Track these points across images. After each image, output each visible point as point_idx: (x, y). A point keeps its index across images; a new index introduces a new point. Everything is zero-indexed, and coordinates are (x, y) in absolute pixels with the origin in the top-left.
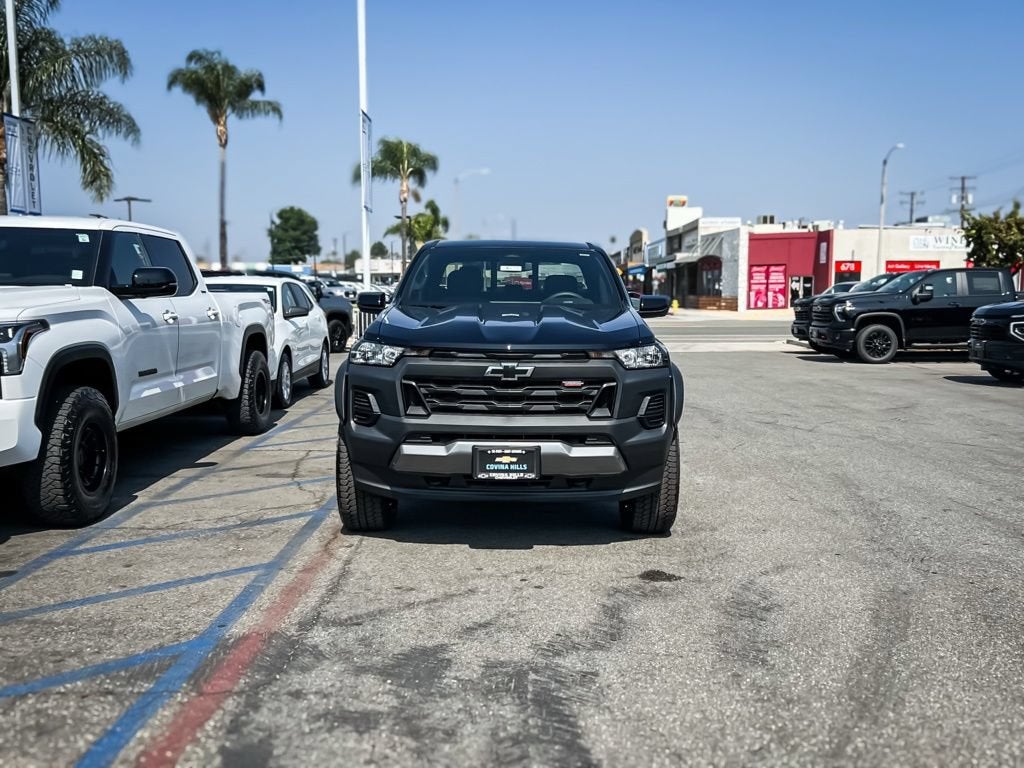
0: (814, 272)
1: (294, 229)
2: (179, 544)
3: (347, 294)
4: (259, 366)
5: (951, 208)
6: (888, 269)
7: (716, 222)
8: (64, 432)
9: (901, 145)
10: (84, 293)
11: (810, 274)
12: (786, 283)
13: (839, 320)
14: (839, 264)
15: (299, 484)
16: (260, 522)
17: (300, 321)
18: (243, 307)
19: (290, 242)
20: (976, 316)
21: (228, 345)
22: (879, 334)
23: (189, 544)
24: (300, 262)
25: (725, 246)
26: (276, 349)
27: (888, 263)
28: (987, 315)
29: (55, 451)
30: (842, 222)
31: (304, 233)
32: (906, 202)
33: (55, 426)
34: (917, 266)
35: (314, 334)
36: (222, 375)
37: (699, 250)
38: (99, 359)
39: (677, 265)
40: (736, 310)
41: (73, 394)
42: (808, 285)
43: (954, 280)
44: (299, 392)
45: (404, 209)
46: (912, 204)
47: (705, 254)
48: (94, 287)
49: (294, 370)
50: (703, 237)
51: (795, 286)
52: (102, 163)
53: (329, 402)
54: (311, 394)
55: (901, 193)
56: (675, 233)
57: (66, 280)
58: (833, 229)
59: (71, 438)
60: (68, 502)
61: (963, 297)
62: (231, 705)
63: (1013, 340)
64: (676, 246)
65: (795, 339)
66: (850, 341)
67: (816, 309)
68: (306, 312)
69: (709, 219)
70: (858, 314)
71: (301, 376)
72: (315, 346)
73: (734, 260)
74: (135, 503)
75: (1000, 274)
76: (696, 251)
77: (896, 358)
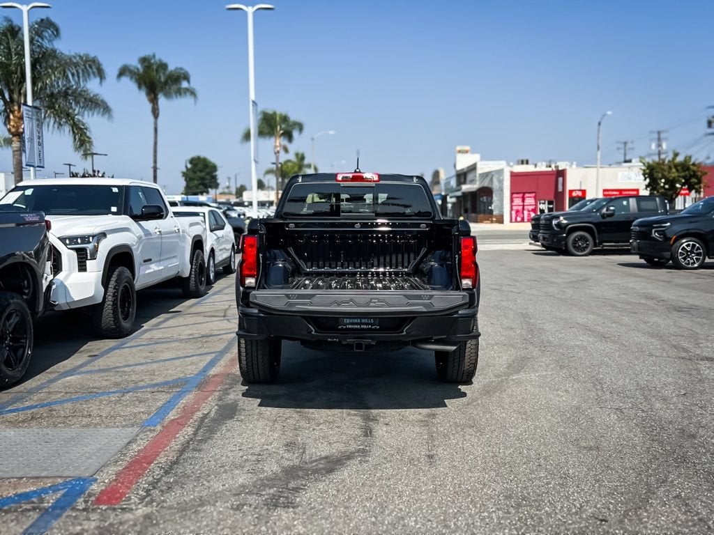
0: (555, 197)
1: (201, 171)
2: (174, 345)
3: (239, 215)
4: (200, 258)
5: (651, 152)
6: (604, 195)
7: (489, 164)
8: (114, 289)
9: (609, 113)
10: (119, 219)
11: (552, 198)
12: (536, 205)
13: (555, 228)
14: (571, 192)
15: (228, 320)
16: (211, 336)
17: (219, 233)
18: (191, 225)
19: (198, 180)
20: (635, 226)
21: (184, 248)
22: (582, 238)
23: (178, 344)
24: (205, 194)
25: (495, 180)
26: (207, 249)
27: (605, 190)
28: (640, 225)
29: (110, 298)
30: (575, 163)
31: (208, 174)
32: (621, 148)
33: (110, 286)
34: (624, 193)
35: (227, 241)
36: (181, 264)
37: (478, 183)
38: (127, 252)
39: (463, 193)
40: (503, 223)
41: (117, 270)
42: (551, 206)
43: (628, 202)
44: (219, 276)
45: (277, 158)
46: (625, 150)
47: (481, 186)
48: (123, 216)
49: (216, 262)
50: (480, 174)
51: (542, 206)
52: (85, 133)
53: (233, 283)
54: (225, 277)
55: (618, 142)
56: (461, 172)
57: (108, 212)
58: (568, 168)
59: (117, 292)
60: (115, 325)
61: (635, 214)
62: (217, 394)
63: (654, 239)
64: (462, 180)
65: (533, 242)
66: (563, 242)
67: (542, 222)
68: (222, 228)
69: (484, 162)
70: (568, 225)
71: (220, 266)
72: (227, 248)
73: (502, 190)
74: (143, 329)
75: (657, 199)
76: (475, 184)
77: (593, 253)
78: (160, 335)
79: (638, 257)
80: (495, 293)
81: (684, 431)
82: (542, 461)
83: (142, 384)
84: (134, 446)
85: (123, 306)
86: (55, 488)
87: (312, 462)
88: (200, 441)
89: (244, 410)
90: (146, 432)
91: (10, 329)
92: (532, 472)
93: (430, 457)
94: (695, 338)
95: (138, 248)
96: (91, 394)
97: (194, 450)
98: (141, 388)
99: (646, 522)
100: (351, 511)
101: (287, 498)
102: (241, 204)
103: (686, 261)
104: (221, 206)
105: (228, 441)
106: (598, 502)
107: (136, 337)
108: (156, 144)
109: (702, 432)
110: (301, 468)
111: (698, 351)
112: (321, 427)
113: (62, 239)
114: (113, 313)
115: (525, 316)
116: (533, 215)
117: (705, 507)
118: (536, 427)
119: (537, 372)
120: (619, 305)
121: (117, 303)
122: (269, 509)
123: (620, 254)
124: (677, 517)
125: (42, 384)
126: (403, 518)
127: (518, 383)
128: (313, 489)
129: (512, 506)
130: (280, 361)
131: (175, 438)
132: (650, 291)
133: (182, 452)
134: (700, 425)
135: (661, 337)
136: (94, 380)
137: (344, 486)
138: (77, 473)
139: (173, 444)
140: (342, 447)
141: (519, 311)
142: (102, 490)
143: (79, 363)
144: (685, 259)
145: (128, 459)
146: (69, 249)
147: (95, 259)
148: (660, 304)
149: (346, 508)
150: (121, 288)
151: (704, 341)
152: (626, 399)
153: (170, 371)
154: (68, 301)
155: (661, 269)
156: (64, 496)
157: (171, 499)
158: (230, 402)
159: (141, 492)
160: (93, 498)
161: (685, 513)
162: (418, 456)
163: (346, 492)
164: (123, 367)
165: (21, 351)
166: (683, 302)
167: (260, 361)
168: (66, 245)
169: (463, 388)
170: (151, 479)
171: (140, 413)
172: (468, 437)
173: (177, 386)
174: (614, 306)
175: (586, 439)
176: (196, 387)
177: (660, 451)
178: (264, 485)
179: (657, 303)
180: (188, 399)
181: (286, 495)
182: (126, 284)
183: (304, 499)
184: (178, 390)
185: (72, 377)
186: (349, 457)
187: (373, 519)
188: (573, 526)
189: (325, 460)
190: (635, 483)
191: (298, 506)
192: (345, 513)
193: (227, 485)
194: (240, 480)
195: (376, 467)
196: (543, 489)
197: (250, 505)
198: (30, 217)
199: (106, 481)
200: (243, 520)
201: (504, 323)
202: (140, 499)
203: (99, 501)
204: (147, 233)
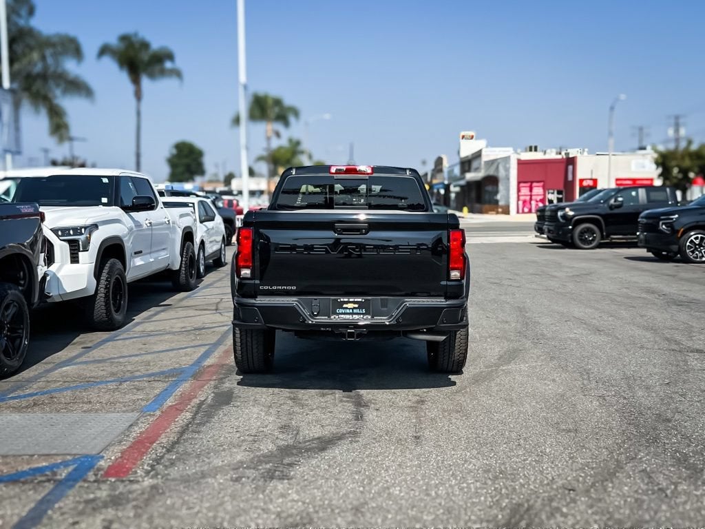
0: (565, 186)
1: (186, 157)
2: (167, 337)
4: (190, 251)
6: (617, 184)
7: (495, 151)
8: (106, 281)
10: (110, 210)
11: (561, 188)
12: (544, 195)
13: (561, 220)
14: (581, 181)
15: (220, 313)
16: (204, 328)
17: (210, 224)
18: (182, 216)
19: (183, 167)
20: (642, 218)
21: (174, 240)
22: (588, 230)
23: (171, 337)
24: (190, 181)
25: (501, 168)
26: (197, 240)
27: (617, 180)
28: (647, 217)
30: (586, 150)
32: (637, 134)
33: (102, 278)
34: (637, 182)
35: (217, 233)
36: (171, 256)
37: (483, 171)
38: (118, 244)
39: (468, 182)
40: (509, 214)
41: (109, 262)
42: (560, 196)
43: (637, 193)
44: (209, 269)
45: (269, 144)
46: (641, 136)
47: (487, 174)
48: (114, 207)
49: (206, 255)
50: (486, 162)
51: (550, 196)
53: (228, 274)
54: (215, 270)
56: (467, 159)
57: (98, 203)
58: (579, 155)
59: (109, 284)
60: (107, 316)
61: (644, 205)
62: (212, 383)
63: (661, 232)
64: (467, 168)
65: (538, 234)
66: (570, 235)
67: (547, 213)
68: (212, 219)
69: (490, 149)
70: (574, 216)
71: (209, 259)
72: (218, 240)
73: (508, 178)
74: (134, 321)
75: (668, 190)
76: (480, 172)
77: (600, 246)
78: (152, 328)
79: (645, 250)
80: (493, 287)
81: (660, 415)
82: (522, 441)
83: (138, 374)
84: (136, 429)
85: (115, 299)
86: (66, 464)
87: (305, 442)
88: (199, 424)
89: (240, 397)
90: (146, 416)
91: (8, 319)
92: (512, 450)
93: (417, 438)
94: (689, 331)
95: (129, 239)
96: (89, 383)
97: (193, 431)
98: (137, 377)
99: (610, 492)
100: (341, 482)
101: (282, 472)
102: (230, 193)
103: (695, 255)
104: (209, 195)
105: (225, 424)
106: (569, 476)
107: (128, 330)
109: (677, 417)
110: (294, 447)
111: (690, 344)
112: (314, 412)
113: (55, 231)
114: (105, 306)
115: (521, 310)
116: (541, 205)
117: (666, 479)
118: (520, 412)
119: (527, 363)
120: (619, 299)
121: (109, 295)
122: (266, 481)
123: (629, 247)
124: (640, 487)
125: (39, 373)
126: (388, 488)
127: (508, 373)
128: (306, 464)
129: (490, 478)
130: (274, 352)
131: (175, 422)
132: (653, 285)
133: (182, 433)
134: (677, 411)
135: (655, 330)
136: (91, 370)
137: (335, 462)
138: (84, 451)
139: (173, 426)
140: (333, 429)
141: (516, 305)
142: (109, 466)
143: (74, 354)
144: (693, 252)
145: (131, 440)
146: (61, 240)
147: (87, 251)
148: (661, 298)
149: (336, 479)
150: (113, 280)
151: (697, 334)
152: (611, 387)
153: (165, 362)
154: (61, 293)
155: (668, 262)
156: (75, 470)
157: (174, 472)
158: (226, 390)
159: (146, 467)
160: (102, 472)
161: (647, 484)
162: (405, 437)
163: (337, 467)
164: (117, 358)
165: (18, 341)
166: (684, 296)
167: (255, 350)
168: (58, 236)
169: (453, 378)
170: (154, 456)
171: (138, 400)
172: (454, 421)
173: (173, 376)
174: (613, 301)
175: (566, 422)
176: (191, 377)
177: (634, 433)
178: (260, 462)
179: (657, 296)
180: (185, 387)
181: (281, 469)
182: (117, 276)
183: (298, 473)
184: (174, 379)
185: (68, 367)
186: (341, 437)
187: (361, 489)
188: (544, 495)
189: (318, 440)
190: (607, 460)
191: (292, 478)
192: (335, 484)
193: (226, 461)
194: (238, 457)
195: (365, 446)
196: (520, 465)
197: (248, 478)
198: (26, 209)
199: (113, 458)
200: (242, 489)
201: (500, 316)
202: (145, 473)
203: (108, 473)
204: (138, 224)
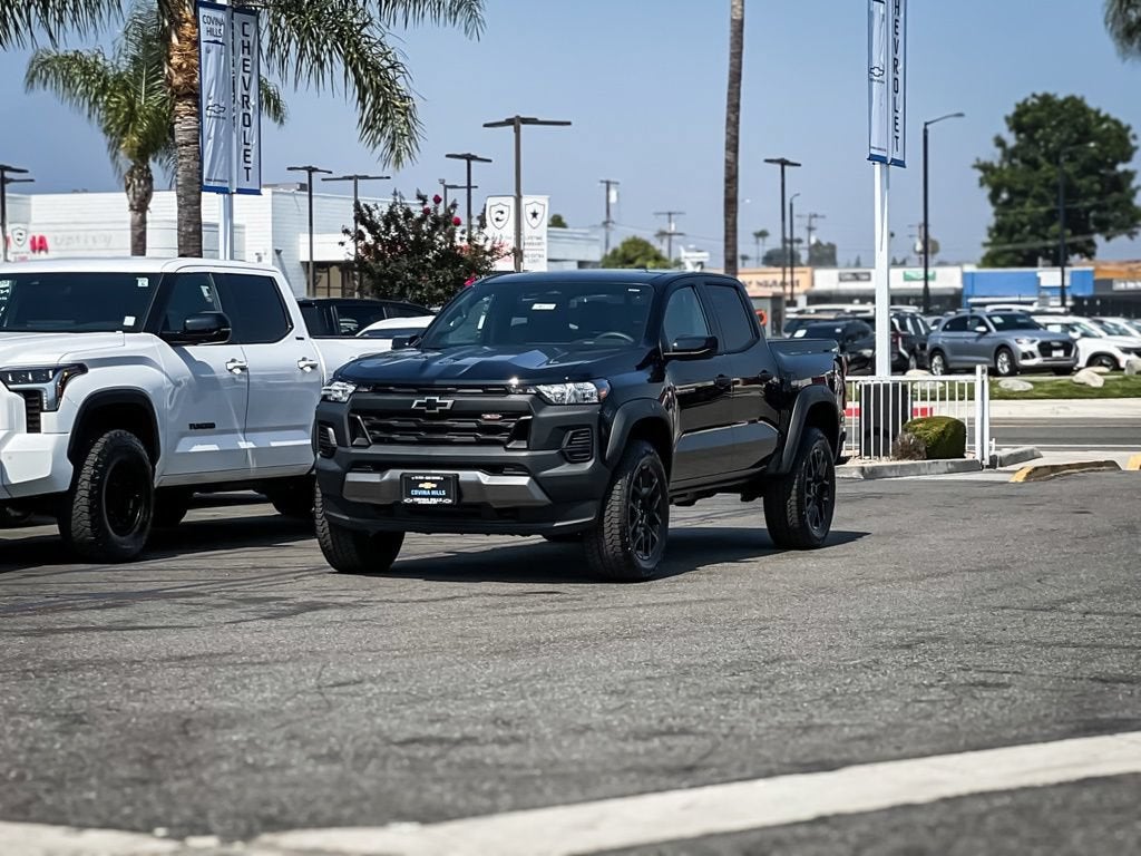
8: (94, 468)
10: (133, 339)
29: (85, 484)
31: (1087, 169)
33: (86, 462)
41: (107, 435)
48: (143, 334)
57: (111, 326)
108: (736, 78)
114: (91, 514)
121: (99, 495)
146: (10, 390)
147: (57, 410)
154: (5, 484)
168: (6, 383)
204: (201, 369)
